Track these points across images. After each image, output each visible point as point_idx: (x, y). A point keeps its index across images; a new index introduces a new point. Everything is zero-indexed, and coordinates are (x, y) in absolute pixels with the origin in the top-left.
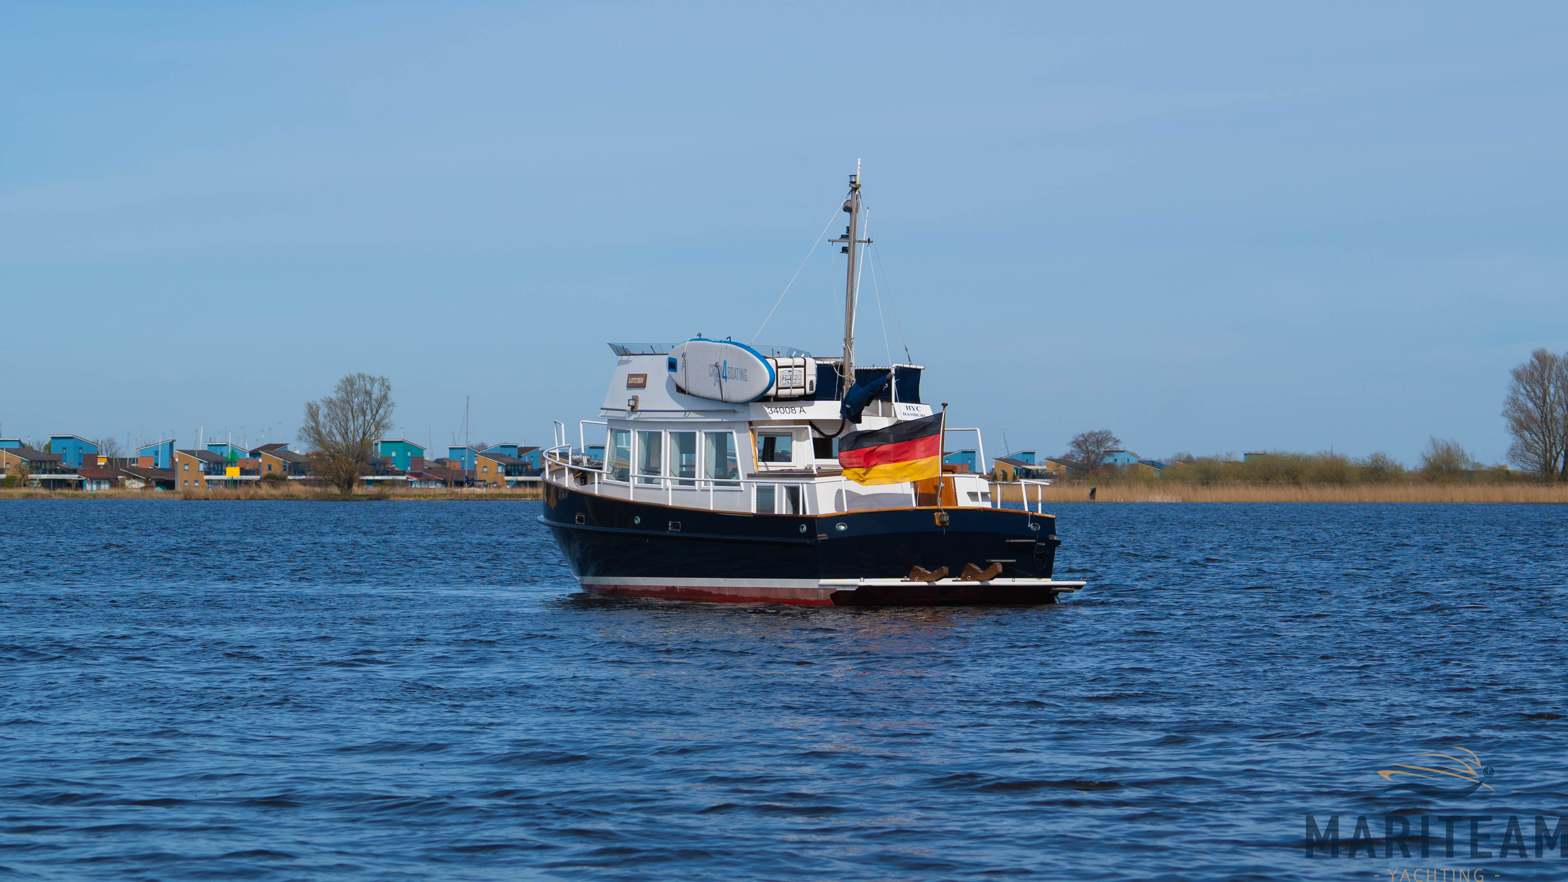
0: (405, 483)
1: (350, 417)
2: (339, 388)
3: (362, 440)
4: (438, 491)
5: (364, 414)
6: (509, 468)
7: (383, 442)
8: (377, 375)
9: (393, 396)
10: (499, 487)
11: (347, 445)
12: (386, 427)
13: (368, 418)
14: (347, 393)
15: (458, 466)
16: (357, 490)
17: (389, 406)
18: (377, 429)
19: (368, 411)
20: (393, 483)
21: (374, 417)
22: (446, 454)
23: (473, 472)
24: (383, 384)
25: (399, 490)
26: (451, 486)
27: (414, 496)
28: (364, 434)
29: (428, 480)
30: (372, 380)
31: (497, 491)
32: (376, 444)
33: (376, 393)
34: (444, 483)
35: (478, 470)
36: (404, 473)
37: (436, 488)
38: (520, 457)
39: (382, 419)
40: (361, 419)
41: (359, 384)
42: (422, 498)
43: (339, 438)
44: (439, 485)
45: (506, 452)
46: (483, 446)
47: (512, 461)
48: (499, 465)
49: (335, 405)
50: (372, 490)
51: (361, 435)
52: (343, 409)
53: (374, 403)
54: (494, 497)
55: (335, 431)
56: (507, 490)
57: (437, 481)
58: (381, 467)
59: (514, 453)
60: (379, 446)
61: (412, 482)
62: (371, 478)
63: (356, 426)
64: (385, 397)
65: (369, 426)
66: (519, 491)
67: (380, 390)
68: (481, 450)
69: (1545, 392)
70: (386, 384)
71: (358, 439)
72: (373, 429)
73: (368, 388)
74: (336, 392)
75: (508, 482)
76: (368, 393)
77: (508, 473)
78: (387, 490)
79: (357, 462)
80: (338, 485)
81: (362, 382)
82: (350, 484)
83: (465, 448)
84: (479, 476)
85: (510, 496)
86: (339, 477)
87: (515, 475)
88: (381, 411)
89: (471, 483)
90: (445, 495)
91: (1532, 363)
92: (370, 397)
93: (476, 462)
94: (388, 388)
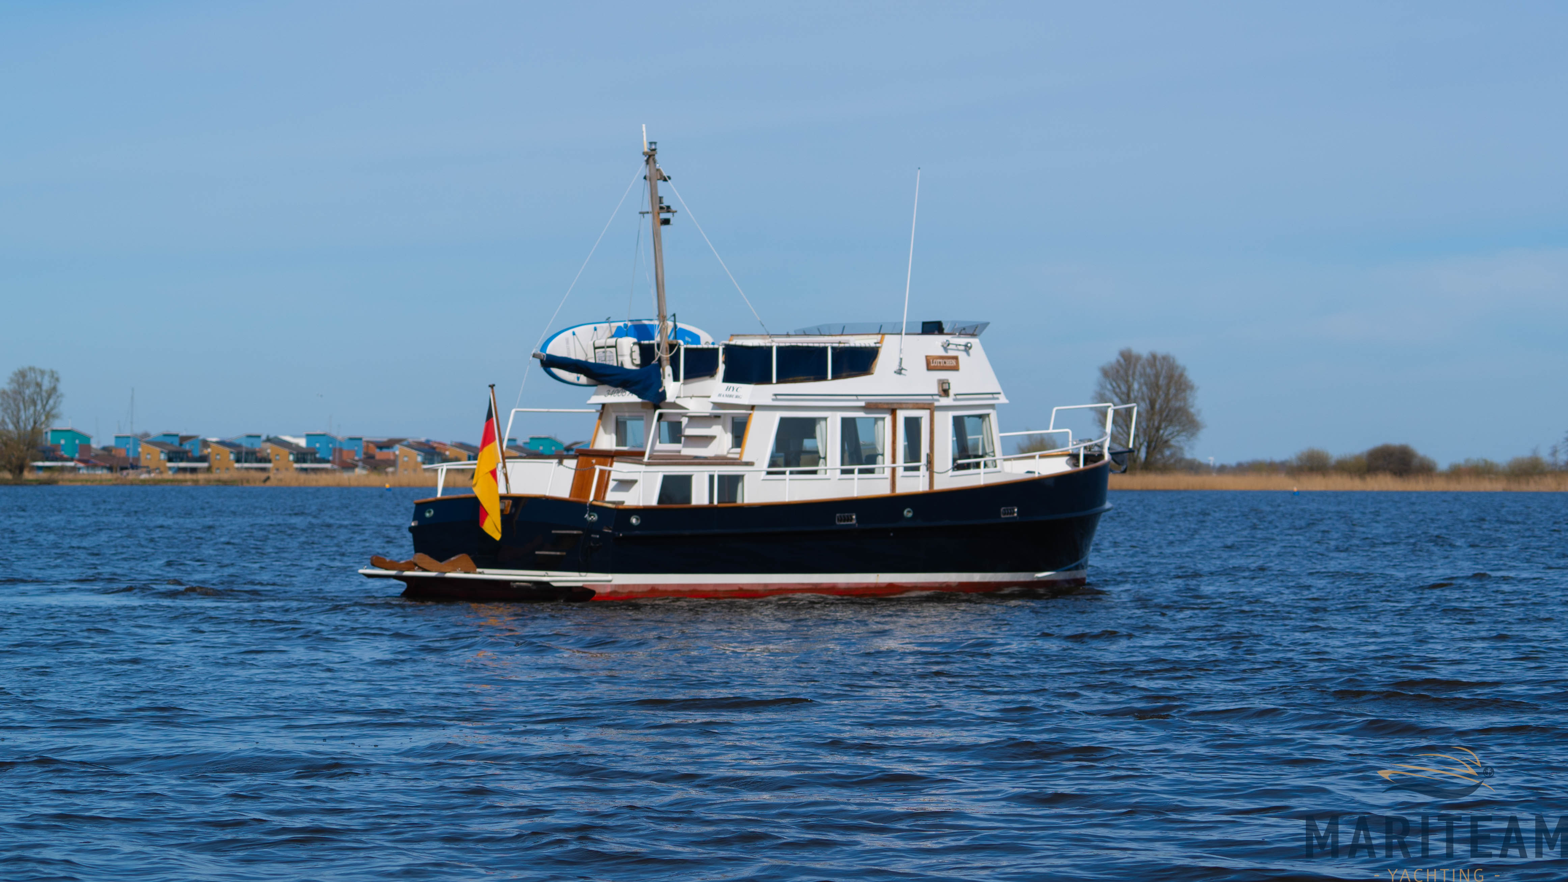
0: (74, 469)
1: (22, 406)
2: (12, 381)
3: (33, 428)
4: (104, 477)
5: (35, 404)
6: (171, 455)
7: (53, 431)
8: (46, 367)
9: (62, 388)
10: (161, 473)
11: (19, 434)
12: (55, 417)
13: (39, 407)
14: (19, 386)
15: (123, 454)
16: (27, 475)
17: (58, 397)
18: (47, 418)
19: (39, 402)
20: (62, 469)
21: (44, 407)
22: (110, 442)
23: (137, 459)
24: (53, 376)
25: (68, 476)
26: (116, 471)
27: (82, 481)
28: (35, 423)
29: (95, 466)
30: (43, 373)
31: (159, 477)
32: (46, 433)
33: (46, 384)
34: (110, 469)
35: (142, 458)
36: (72, 460)
37: (102, 474)
38: (181, 444)
39: (52, 409)
40: (32, 409)
41: (31, 376)
42: (89, 483)
43: (11, 427)
44: (105, 471)
45: (168, 440)
46: (146, 435)
47: (173, 449)
48: (162, 452)
49: (8, 396)
50: (43, 475)
51: (32, 423)
52: (15, 400)
53: (44, 394)
54: (156, 482)
55: (7, 420)
56: (169, 475)
57: (103, 467)
58: (50, 454)
59: (176, 442)
60: (49, 435)
61: (79, 469)
62: (40, 464)
63: (27, 416)
64: (54, 389)
65: (40, 416)
66: (180, 476)
67: (50, 382)
68: (144, 438)
69: (1129, 388)
70: (56, 376)
71: (29, 428)
72: (43, 418)
73: (39, 380)
74: (9, 384)
75: (170, 468)
76: (39, 385)
77: (170, 460)
78: (56, 475)
79: (28, 449)
80: (10, 471)
81: (33, 375)
82: (21, 469)
83: (128, 437)
84: (143, 462)
85: (172, 481)
86: (10, 462)
87: (176, 461)
88: (51, 402)
89: (134, 466)
90: (110, 480)
91: (1118, 361)
92: (41, 389)
93: (140, 450)
94: (57, 380)
